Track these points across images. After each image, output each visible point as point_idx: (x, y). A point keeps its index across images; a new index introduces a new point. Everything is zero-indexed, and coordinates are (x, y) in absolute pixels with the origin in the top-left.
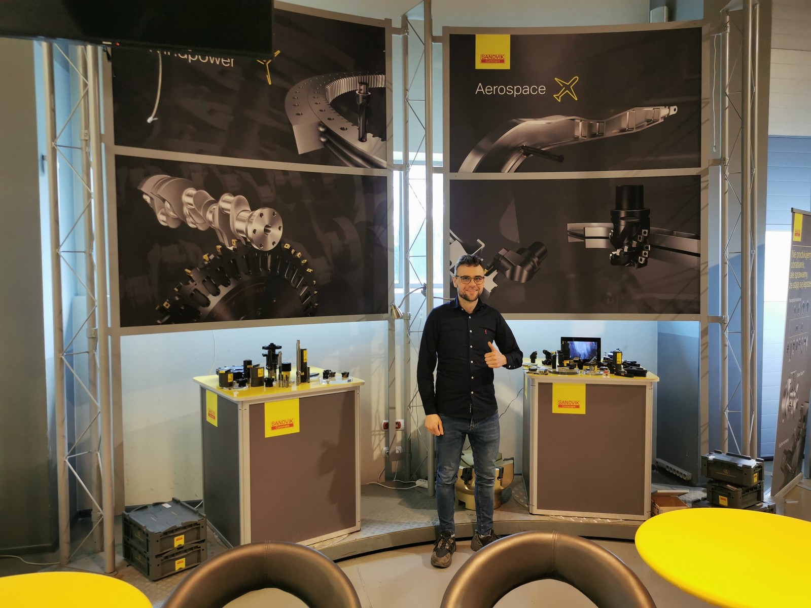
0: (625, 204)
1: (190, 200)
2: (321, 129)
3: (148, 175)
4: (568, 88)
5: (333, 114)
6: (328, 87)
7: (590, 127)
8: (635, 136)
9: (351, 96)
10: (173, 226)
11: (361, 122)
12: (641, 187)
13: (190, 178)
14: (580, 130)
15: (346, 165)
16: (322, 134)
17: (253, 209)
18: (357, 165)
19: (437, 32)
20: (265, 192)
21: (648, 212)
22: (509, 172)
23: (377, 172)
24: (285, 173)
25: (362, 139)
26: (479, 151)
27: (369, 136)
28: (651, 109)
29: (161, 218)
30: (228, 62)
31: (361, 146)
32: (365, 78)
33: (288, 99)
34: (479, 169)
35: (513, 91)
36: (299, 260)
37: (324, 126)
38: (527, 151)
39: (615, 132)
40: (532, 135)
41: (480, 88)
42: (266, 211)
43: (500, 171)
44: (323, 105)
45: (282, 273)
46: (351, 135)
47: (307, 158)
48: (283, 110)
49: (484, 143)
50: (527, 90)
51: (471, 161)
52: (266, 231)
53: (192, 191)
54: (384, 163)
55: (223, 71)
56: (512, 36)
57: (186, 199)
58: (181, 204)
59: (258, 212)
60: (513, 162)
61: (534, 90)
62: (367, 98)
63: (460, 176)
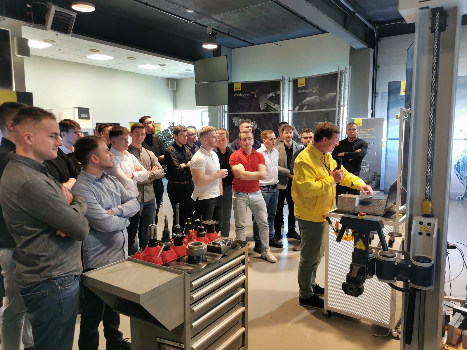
0: (326, 118)
1: (241, 121)
2: (266, 105)
3: (234, 117)
4: (316, 89)
5: (268, 101)
6: (267, 96)
7: (320, 99)
8: (328, 100)
9: (272, 96)
10: (237, 126)
11: (274, 102)
12: (329, 113)
13: (240, 117)
14: (318, 100)
15: (270, 111)
16: (266, 106)
17: (252, 122)
18: (273, 111)
19: (291, 80)
20: (254, 118)
21: (330, 119)
22: (304, 110)
23: (277, 112)
24: (258, 114)
25: (274, 106)
26: (298, 106)
27: (276, 104)
28: (331, 93)
29: (236, 124)
30: (248, 95)
31: (274, 107)
32: (275, 92)
33: (259, 99)
34: (298, 110)
35: (305, 91)
36: (260, 131)
37: (267, 104)
38: (308, 105)
39: (324, 100)
40: (309, 101)
41: (299, 91)
42: (254, 122)
43: (302, 110)
44: (266, 99)
45: (257, 134)
46: (272, 105)
47: (263, 111)
48: (258, 102)
49: (300, 104)
50: (308, 91)
51: (297, 108)
52: (254, 126)
53: (241, 119)
54: (279, 110)
55: (247, 96)
56: (305, 78)
57: (240, 121)
58: (239, 122)
59: (253, 122)
60: (305, 108)
61: (310, 90)
62: (275, 97)
63: (294, 112)
